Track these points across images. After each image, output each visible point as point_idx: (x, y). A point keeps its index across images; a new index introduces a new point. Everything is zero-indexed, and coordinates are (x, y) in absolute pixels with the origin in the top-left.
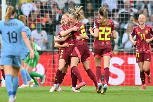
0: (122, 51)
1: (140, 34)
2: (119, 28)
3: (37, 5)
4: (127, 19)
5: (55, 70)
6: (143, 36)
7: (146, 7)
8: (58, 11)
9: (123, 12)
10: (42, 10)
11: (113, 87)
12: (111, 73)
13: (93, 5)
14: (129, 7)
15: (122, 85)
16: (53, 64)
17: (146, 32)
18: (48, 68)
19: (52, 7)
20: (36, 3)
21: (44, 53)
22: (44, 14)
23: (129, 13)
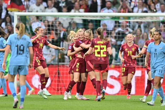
0: (119, 65)
1: (128, 50)
2: (116, 45)
3: (45, 24)
4: (123, 37)
5: (60, 81)
6: (130, 53)
7: (139, 27)
8: (63, 29)
9: (120, 31)
10: (49, 28)
11: (110, 96)
12: (108, 84)
13: (93, 25)
14: (125, 26)
15: (118, 94)
16: (58, 76)
17: (133, 49)
18: (54, 79)
19: (58, 26)
20: (44, 22)
21: (51, 65)
22: (51, 32)
23: (124, 32)
